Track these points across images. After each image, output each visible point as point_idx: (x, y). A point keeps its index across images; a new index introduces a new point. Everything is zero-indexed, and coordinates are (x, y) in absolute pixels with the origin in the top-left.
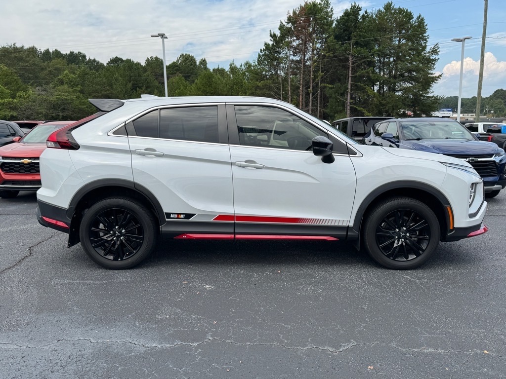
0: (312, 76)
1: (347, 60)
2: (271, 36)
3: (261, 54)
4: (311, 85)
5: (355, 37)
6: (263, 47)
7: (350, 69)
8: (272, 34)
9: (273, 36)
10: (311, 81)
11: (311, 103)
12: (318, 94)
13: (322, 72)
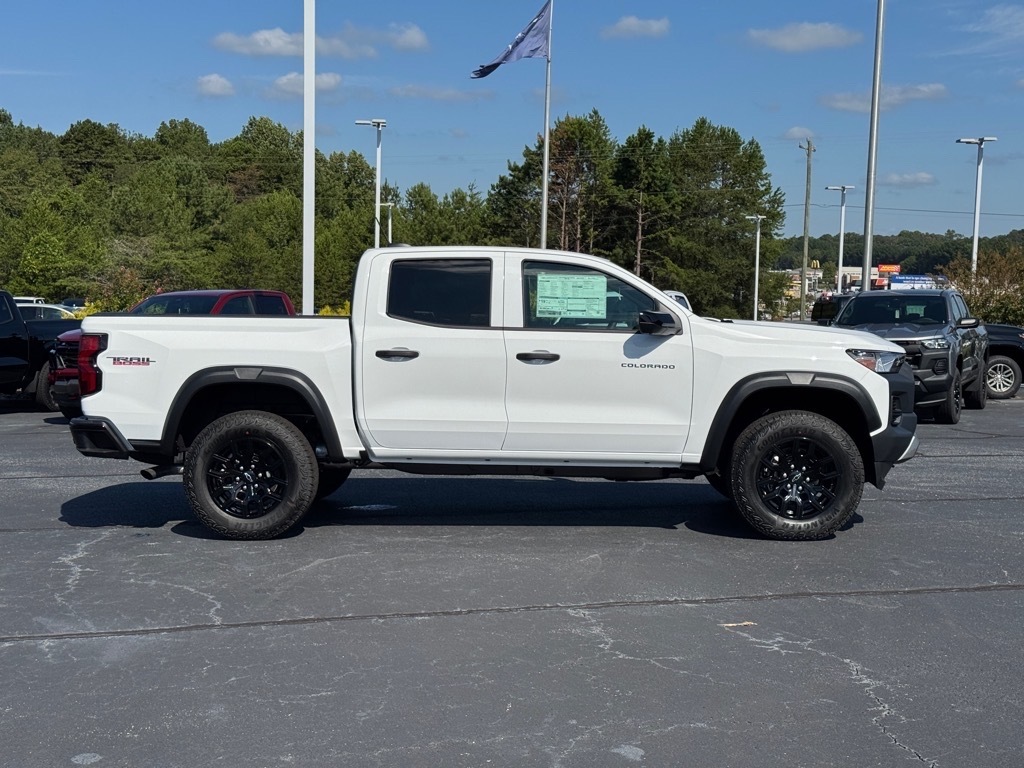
0: (579, 236)
1: (634, 213)
2: (510, 168)
3: (493, 192)
5: (647, 178)
6: (496, 182)
7: (640, 228)
8: (512, 165)
9: (514, 169)
13: (595, 230)
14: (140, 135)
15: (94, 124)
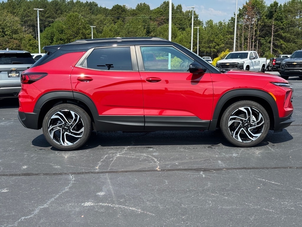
0: (254, 34)
4: (254, 38)
5: (275, 16)
7: (273, 31)
10: (254, 36)
11: (253, 46)
12: (257, 43)
13: (259, 32)
14: (131, 8)
15: (119, 5)
